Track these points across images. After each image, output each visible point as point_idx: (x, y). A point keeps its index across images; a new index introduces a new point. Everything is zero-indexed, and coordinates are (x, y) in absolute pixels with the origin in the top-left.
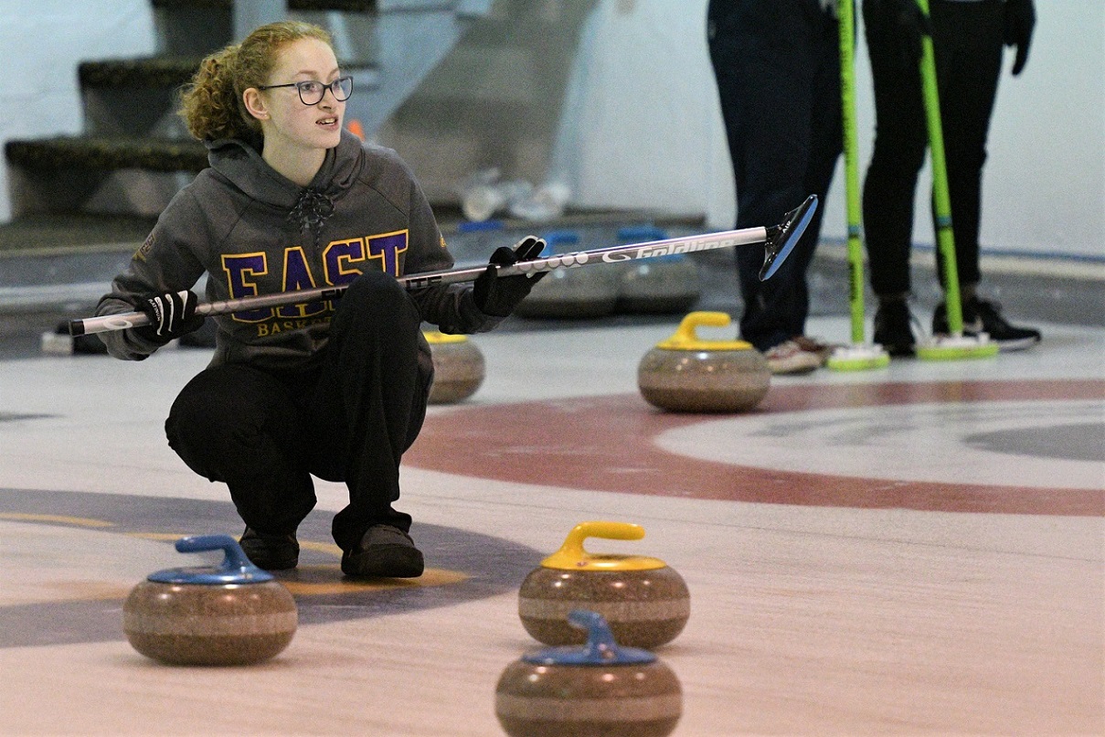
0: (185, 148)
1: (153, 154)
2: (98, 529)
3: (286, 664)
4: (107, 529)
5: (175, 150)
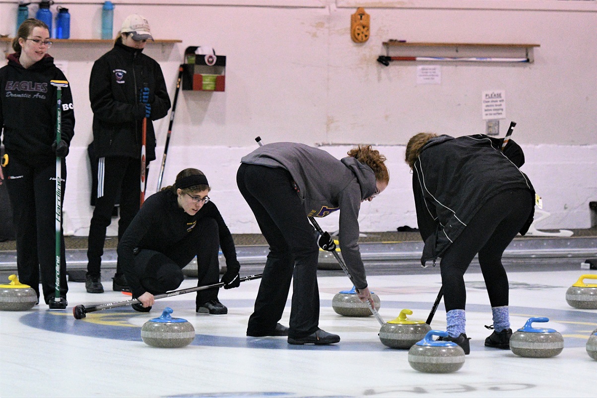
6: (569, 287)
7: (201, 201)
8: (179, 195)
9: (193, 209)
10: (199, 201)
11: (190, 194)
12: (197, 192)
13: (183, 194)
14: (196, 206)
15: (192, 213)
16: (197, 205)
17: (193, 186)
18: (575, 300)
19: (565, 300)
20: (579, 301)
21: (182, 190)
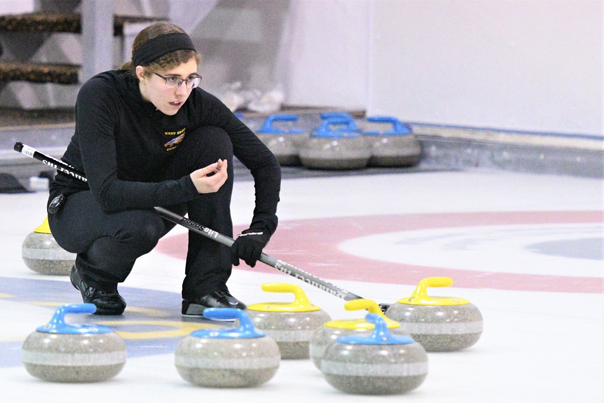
0: (52, 69)
1: (33, 72)
2: (6, 299)
3: (120, 381)
4: (10, 299)
5: (46, 70)
6: (29, 233)
7: (184, 83)
8: (141, 79)
9: (172, 103)
10: (180, 84)
11: (160, 72)
12: (172, 68)
13: (148, 74)
14: (177, 96)
15: (172, 111)
16: (178, 93)
17: (163, 55)
18: (41, 258)
19: (22, 260)
20: (51, 262)
21: (146, 68)
